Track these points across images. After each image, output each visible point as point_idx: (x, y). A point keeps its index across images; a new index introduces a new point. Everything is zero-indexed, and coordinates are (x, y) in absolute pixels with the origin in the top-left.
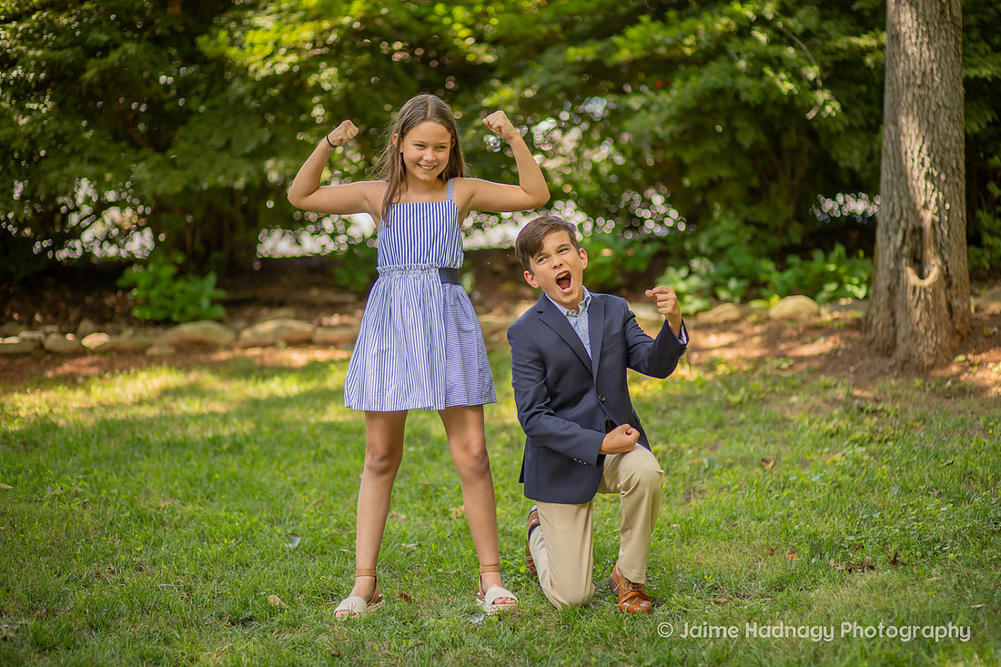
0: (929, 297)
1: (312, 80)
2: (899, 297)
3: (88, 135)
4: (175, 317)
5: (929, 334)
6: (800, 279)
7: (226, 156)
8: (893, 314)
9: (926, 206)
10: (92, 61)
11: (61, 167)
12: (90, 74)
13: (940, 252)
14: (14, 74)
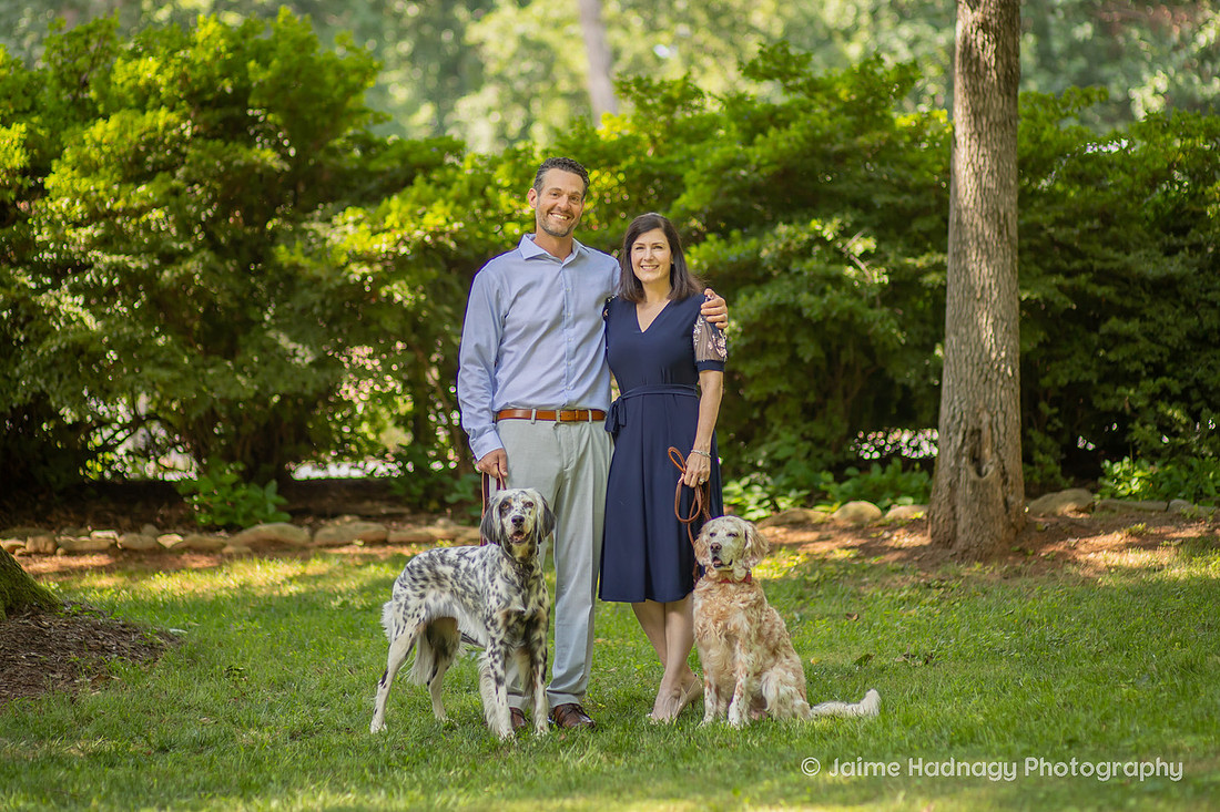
2: (959, 493)
3: (161, 341)
4: (240, 522)
5: (987, 526)
6: (858, 489)
8: (953, 508)
9: (984, 410)
13: (997, 450)
14: (87, 278)
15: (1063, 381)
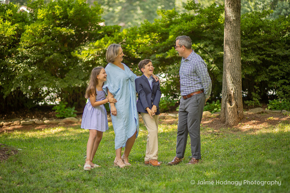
0: (233, 110)
1: (97, 62)
2: (226, 110)
4: (65, 117)
5: (233, 118)
7: (77, 80)
8: (225, 114)
9: (232, 89)
10: (47, 57)
11: (39, 82)
12: (46, 60)
13: (235, 100)
14: (29, 60)
15: (260, 81)
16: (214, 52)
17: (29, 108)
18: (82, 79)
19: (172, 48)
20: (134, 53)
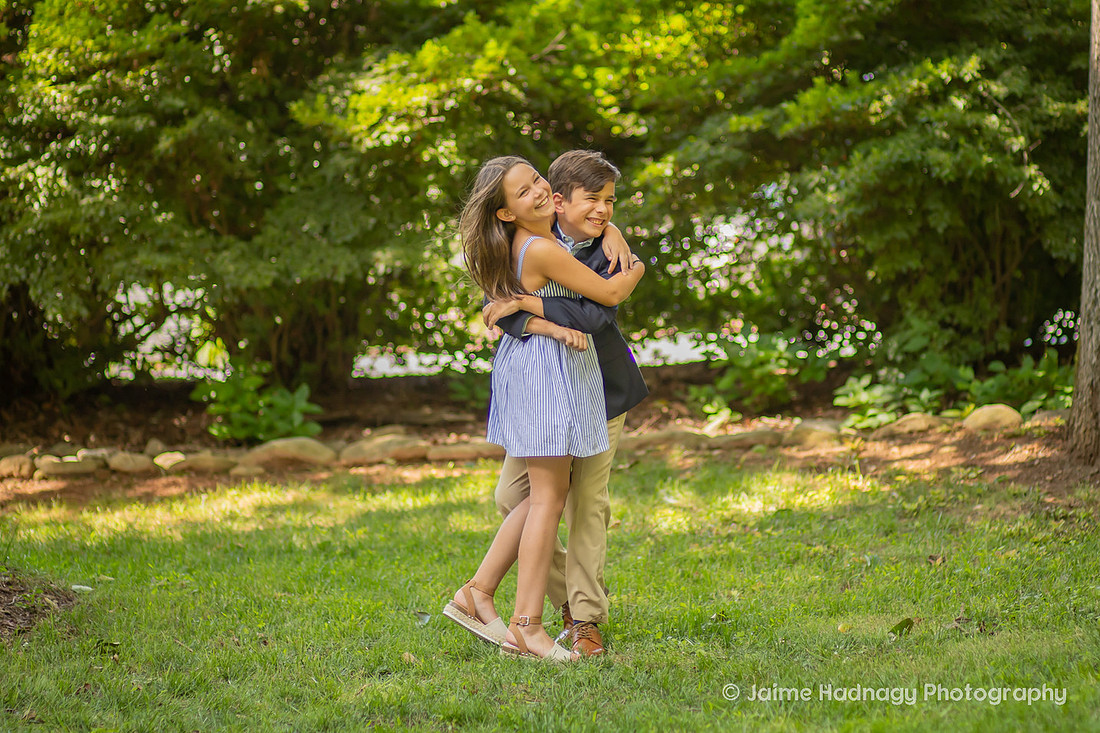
1: (427, 155)
6: (1004, 388)
7: (324, 245)
10: (167, 130)
11: (129, 256)
12: (165, 144)
14: (72, 145)
16: (1030, 106)
17: (66, 393)
18: (345, 244)
19: (811, 85)
20: (607, 108)
